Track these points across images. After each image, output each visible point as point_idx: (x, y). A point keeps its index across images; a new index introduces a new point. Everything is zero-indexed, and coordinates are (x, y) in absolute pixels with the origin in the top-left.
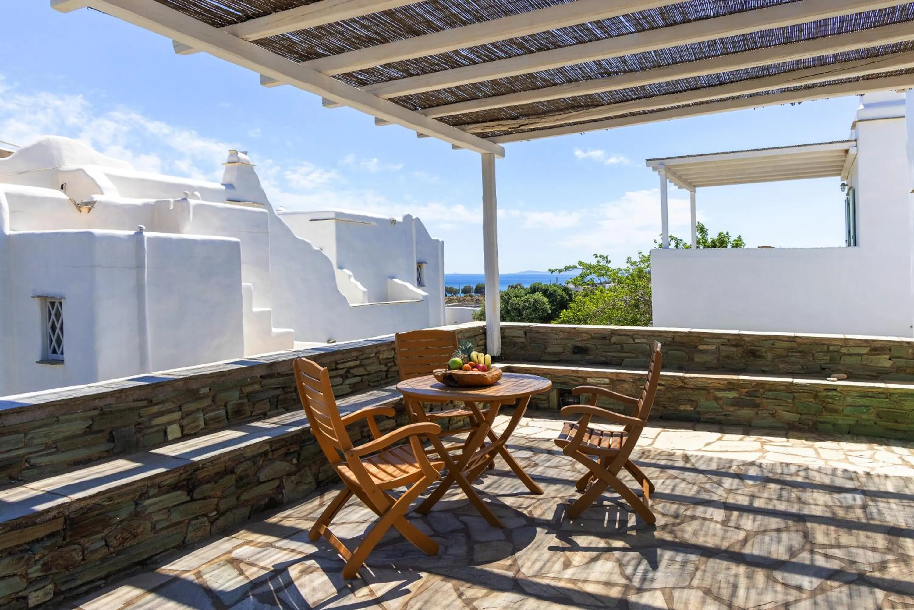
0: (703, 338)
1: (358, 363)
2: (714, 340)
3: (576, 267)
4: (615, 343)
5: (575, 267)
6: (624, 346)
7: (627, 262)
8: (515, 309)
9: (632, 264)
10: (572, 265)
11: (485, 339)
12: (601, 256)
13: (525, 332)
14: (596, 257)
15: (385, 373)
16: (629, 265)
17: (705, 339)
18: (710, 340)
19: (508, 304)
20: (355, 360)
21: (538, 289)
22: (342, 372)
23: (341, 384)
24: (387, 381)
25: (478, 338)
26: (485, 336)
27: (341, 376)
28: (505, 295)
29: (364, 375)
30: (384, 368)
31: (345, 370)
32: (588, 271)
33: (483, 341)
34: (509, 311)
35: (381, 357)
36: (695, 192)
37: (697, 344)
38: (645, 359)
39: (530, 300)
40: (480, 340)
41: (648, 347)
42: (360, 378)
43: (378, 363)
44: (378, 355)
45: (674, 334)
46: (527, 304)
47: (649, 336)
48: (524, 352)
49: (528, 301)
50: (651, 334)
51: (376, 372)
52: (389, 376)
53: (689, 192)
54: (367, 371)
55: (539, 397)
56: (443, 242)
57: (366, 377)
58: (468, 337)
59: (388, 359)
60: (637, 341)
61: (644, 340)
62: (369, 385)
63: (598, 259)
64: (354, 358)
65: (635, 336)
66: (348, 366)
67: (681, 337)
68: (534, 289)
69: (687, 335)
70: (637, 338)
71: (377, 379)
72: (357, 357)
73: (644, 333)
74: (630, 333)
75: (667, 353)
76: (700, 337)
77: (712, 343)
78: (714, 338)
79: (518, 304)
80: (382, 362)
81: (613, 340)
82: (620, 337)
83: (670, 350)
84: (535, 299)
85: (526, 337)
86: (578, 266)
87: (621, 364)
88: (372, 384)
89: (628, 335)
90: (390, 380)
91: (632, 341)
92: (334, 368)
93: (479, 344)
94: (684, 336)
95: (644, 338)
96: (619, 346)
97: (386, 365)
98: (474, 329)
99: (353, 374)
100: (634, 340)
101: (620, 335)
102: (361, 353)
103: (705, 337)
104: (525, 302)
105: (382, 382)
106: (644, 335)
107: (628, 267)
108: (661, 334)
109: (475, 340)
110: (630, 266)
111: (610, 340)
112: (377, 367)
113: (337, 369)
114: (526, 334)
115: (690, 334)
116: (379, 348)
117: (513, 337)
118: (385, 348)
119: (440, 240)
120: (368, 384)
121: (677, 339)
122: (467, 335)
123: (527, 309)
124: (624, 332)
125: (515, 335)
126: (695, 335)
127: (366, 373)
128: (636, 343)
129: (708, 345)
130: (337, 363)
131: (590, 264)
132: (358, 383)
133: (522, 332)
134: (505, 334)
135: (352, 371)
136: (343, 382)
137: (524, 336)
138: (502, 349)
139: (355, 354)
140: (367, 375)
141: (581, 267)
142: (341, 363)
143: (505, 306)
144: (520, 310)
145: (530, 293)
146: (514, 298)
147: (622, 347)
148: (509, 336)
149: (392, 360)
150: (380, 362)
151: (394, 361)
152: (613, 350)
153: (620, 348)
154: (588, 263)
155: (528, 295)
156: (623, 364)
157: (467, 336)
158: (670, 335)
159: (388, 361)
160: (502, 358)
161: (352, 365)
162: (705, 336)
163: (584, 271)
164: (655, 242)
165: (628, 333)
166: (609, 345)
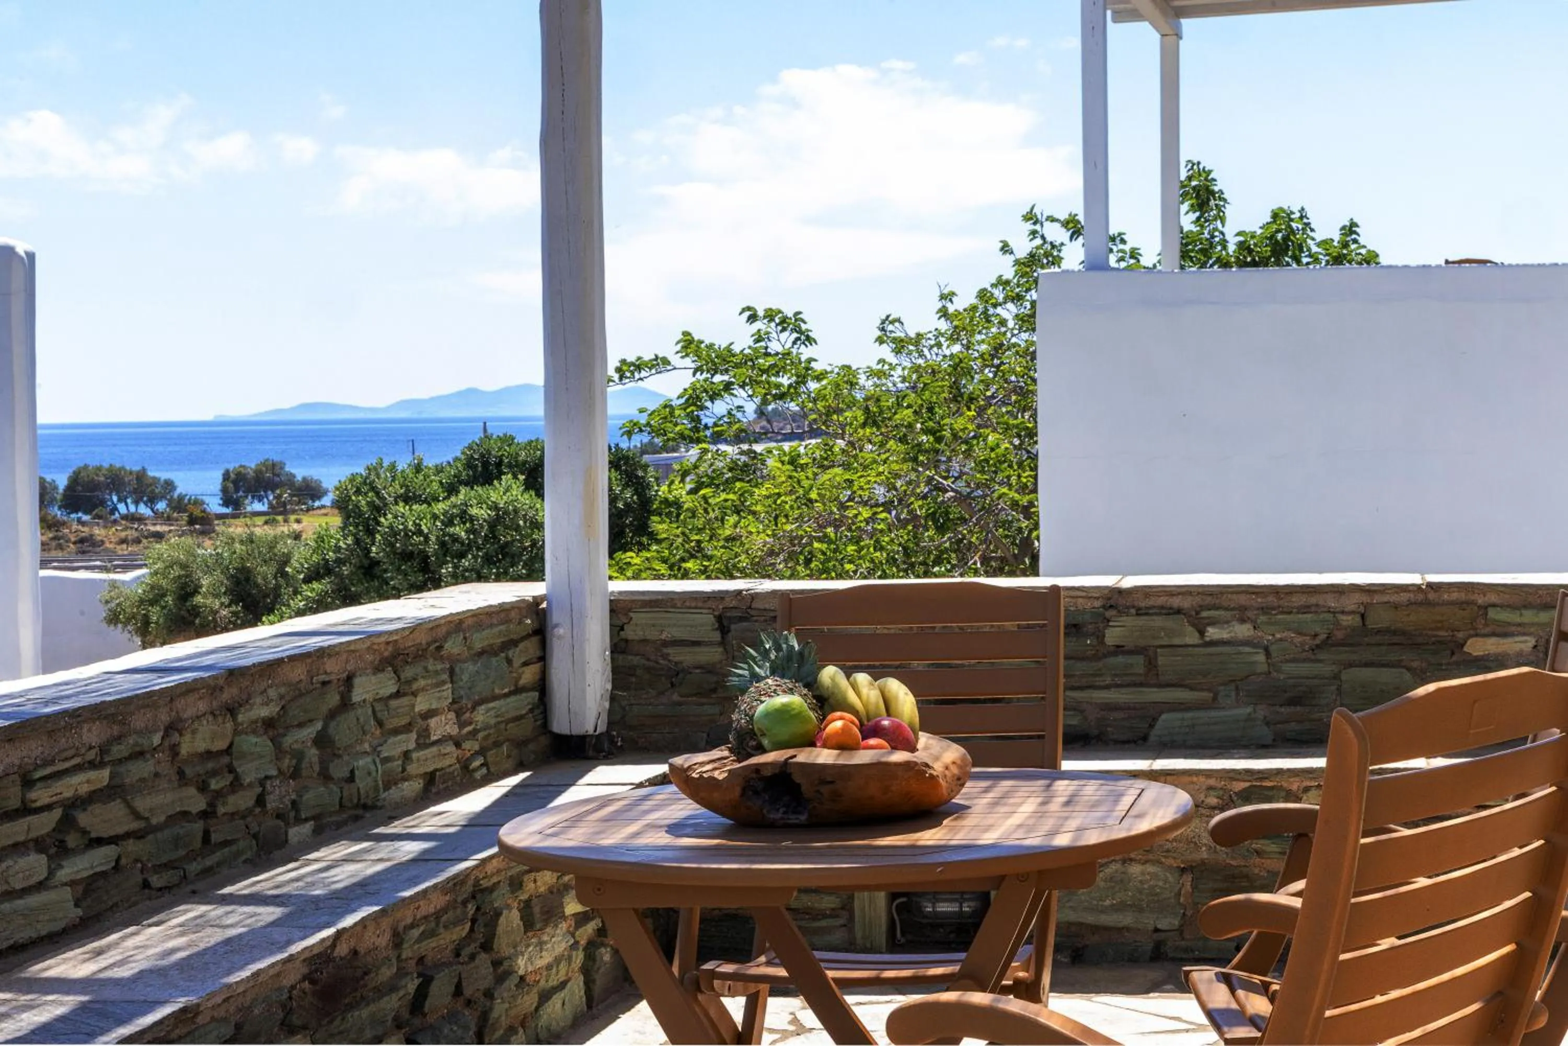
0: (1485, 608)
1: (102, 776)
2: (1528, 616)
3: (666, 361)
4: (1119, 649)
5: (659, 364)
6: (1161, 661)
7: (880, 340)
8: (407, 556)
9: (900, 346)
10: (648, 356)
11: (543, 658)
12: (770, 315)
13: (719, 618)
14: (753, 318)
15: (199, 826)
16: (886, 352)
17: (1492, 614)
18: (1514, 617)
19: (371, 533)
20: (93, 765)
21: (499, 464)
22: (44, 824)
23: (40, 886)
24: (209, 862)
25: (518, 655)
26: (544, 644)
27: (39, 845)
28: (358, 492)
29: (128, 835)
30: (198, 803)
31: (57, 813)
32: (718, 378)
33: (535, 668)
34: (376, 563)
35: (187, 747)
36: (1179, 36)
37: (1460, 635)
38: (1249, 710)
39: (474, 511)
40: (525, 664)
41: (1261, 658)
42: (109, 851)
43: (175, 778)
44: (176, 737)
45: (1366, 599)
46: (459, 531)
47: (1265, 610)
48: (716, 710)
49: (464, 516)
50: (1271, 599)
51: (172, 819)
52: (215, 838)
53: (1157, 36)
54: (137, 816)
55: (807, 901)
56: (31, 256)
57: (131, 846)
58: (481, 653)
59: (209, 755)
60: (1213, 633)
61: (1243, 631)
62: (146, 885)
63: (758, 325)
64: (91, 755)
65: (1205, 614)
66: (68, 794)
67: (1396, 606)
68: (486, 464)
69: (1420, 597)
70: (1213, 622)
71: (174, 855)
72: (103, 750)
73: (1243, 599)
74: (1186, 603)
75: (1336, 677)
76: (1473, 603)
77: (1522, 629)
78: (1526, 606)
79: (419, 532)
80: (189, 771)
81: (1113, 636)
82: (1142, 621)
83: (1351, 665)
84: (495, 507)
85: (723, 643)
86: (676, 360)
87: (1145, 738)
88: (156, 881)
89: (1179, 611)
90: (217, 856)
91: (1191, 637)
92: (14, 803)
93: (522, 682)
94: (1410, 603)
95: (1242, 621)
96: (1139, 660)
97: (203, 788)
98: (502, 612)
99: (84, 832)
100: (1202, 633)
101: (1140, 612)
102: (116, 730)
103: (1494, 605)
104: (450, 522)
105: (194, 868)
106: (1243, 609)
107: (882, 361)
108: (1313, 600)
109: (509, 661)
110: (891, 358)
111: (1101, 638)
112: (170, 797)
113: (26, 810)
114: (723, 629)
115: (1432, 596)
116: (180, 704)
117: (665, 644)
118: (202, 706)
119: (20, 250)
120: (139, 879)
121: (1380, 619)
122: (480, 640)
123: (462, 555)
124: (1161, 601)
125: (678, 633)
126: (1455, 596)
127: (135, 825)
128: (1213, 643)
129: (1505, 635)
130: (28, 783)
131: (729, 349)
132: (103, 874)
133: (709, 619)
134: (630, 633)
135: (83, 819)
136: (51, 873)
137: (717, 636)
138: (613, 699)
139: (93, 735)
140: (138, 835)
141: (688, 362)
142: (44, 778)
143: (357, 541)
144: (425, 558)
145: (470, 483)
146: (401, 508)
147: (1151, 664)
148: (644, 641)
149: (225, 760)
150: (181, 773)
151: (231, 770)
152: (1108, 681)
153: (1141, 670)
154: (721, 342)
155: (463, 490)
156: (1152, 738)
157: (478, 646)
158: (1350, 603)
159: (210, 765)
160: (612, 741)
161: (84, 789)
162: (1493, 598)
163: (700, 377)
164: (1006, 248)
165: (1176, 602)
166: (1096, 658)
